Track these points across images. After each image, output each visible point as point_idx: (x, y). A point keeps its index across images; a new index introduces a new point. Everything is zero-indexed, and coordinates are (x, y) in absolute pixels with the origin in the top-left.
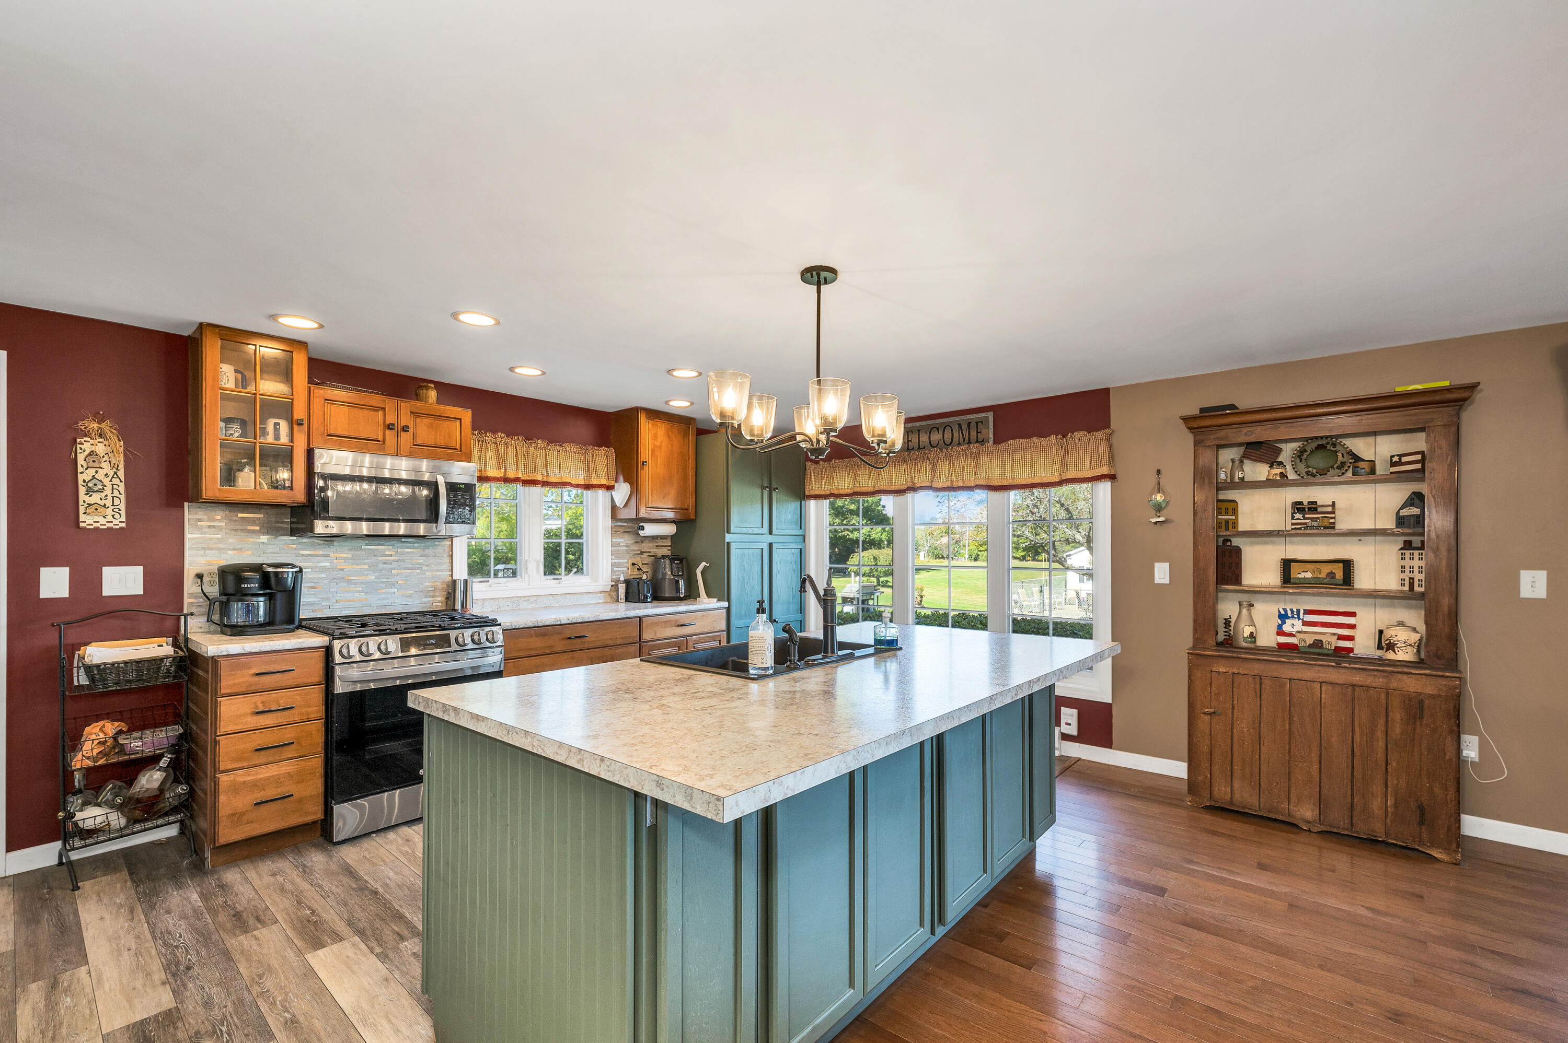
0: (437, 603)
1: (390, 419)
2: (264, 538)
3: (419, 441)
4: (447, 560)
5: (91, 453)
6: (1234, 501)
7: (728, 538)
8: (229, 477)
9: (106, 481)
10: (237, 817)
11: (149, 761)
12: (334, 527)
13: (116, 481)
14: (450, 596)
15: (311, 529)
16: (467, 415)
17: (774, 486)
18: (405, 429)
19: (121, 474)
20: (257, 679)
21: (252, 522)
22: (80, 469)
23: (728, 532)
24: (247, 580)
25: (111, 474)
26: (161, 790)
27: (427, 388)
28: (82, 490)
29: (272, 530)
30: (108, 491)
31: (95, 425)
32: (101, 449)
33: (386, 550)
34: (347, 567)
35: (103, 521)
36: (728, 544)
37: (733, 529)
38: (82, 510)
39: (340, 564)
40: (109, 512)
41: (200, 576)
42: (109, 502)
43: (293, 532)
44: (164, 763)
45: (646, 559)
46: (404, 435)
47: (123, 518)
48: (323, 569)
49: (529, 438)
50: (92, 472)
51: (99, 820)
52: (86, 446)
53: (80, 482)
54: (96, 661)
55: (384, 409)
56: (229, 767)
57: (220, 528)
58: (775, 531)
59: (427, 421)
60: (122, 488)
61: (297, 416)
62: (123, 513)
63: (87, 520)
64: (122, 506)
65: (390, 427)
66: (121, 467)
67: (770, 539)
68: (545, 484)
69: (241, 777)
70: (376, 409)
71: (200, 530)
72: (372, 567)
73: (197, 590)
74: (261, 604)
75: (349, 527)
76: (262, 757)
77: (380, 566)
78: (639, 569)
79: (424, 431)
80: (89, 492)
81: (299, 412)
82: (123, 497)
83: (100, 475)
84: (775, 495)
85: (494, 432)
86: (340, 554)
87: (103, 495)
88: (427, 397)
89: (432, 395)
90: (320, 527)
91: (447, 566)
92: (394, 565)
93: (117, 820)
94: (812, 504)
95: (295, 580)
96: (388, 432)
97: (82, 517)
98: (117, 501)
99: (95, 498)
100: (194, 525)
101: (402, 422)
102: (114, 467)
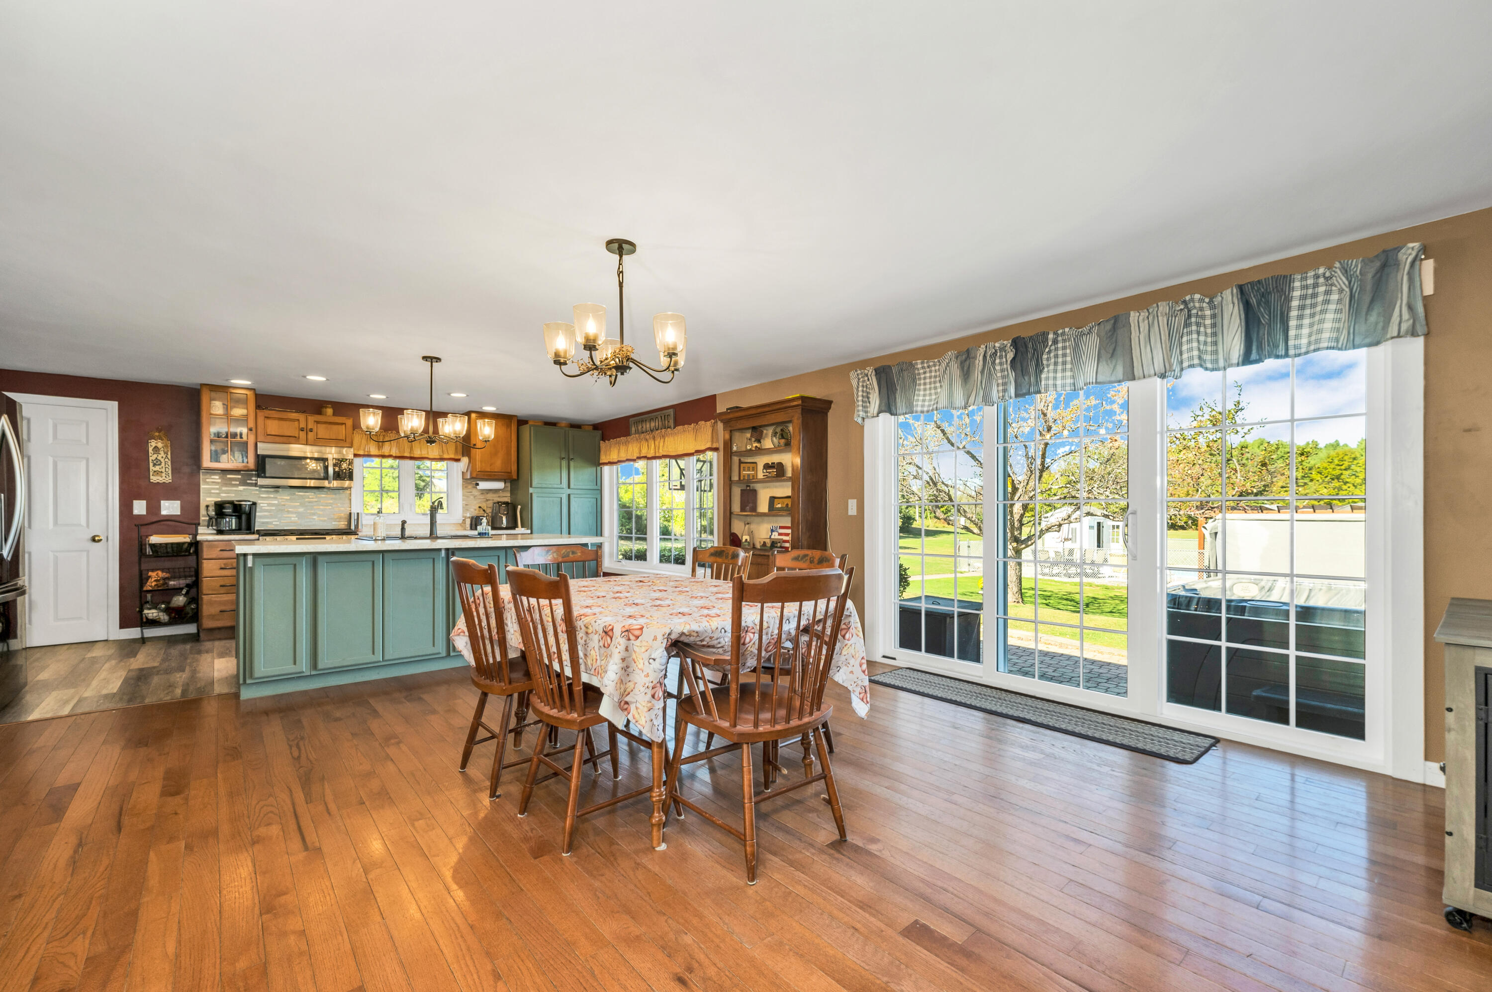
0: (342, 525)
1: (303, 425)
2: (241, 488)
3: (319, 437)
4: (346, 502)
5: (156, 447)
6: (756, 463)
7: (531, 490)
8: (215, 457)
9: (162, 460)
10: (212, 617)
11: (177, 591)
12: (272, 482)
13: (167, 460)
14: (349, 522)
16: (350, 422)
17: (571, 457)
18: (311, 430)
19: (169, 456)
20: (221, 552)
21: (233, 480)
22: (150, 455)
23: (531, 487)
24: (227, 508)
25: (164, 456)
26: (184, 606)
27: (326, 407)
28: (151, 465)
30: (163, 464)
31: (157, 434)
32: (160, 445)
34: (289, 503)
35: (161, 479)
36: (531, 494)
37: (534, 484)
38: (151, 474)
40: (164, 475)
41: (207, 506)
42: (163, 470)
43: (248, 485)
44: (184, 592)
45: (490, 504)
46: (310, 433)
47: (170, 478)
48: (273, 505)
50: (155, 456)
51: (155, 615)
52: (153, 444)
53: (150, 461)
54: (153, 542)
55: (299, 420)
56: (208, 593)
57: (217, 483)
58: (572, 486)
59: (324, 426)
60: (169, 463)
61: (250, 427)
62: (170, 475)
63: (154, 479)
64: (170, 472)
65: (302, 430)
66: (169, 453)
67: (569, 491)
68: (412, 458)
69: (214, 598)
70: (293, 420)
71: (208, 483)
72: (302, 505)
73: (205, 512)
74: (234, 521)
76: (223, 590)
77: (307, 504)
78: (484, 511)
79: (322, 431)
80: (154, 465)
81: (252, 425)
82: (170, 468)
83: (159, 458)
84: (572, 463)
87: (160, 467)
88: (326, 412)
89: (330, 411)
90: (264, 482)
91: (347, 505)
92: (315, 504)
93: (164, 617)
94: (606, 469)
95: (254, 508)
96: (301, 432)
97: (152, 477)
98: (167, 470)
99: (157, 468)
100: (205, 482)
101: (310, 427)
102: (166, 453)
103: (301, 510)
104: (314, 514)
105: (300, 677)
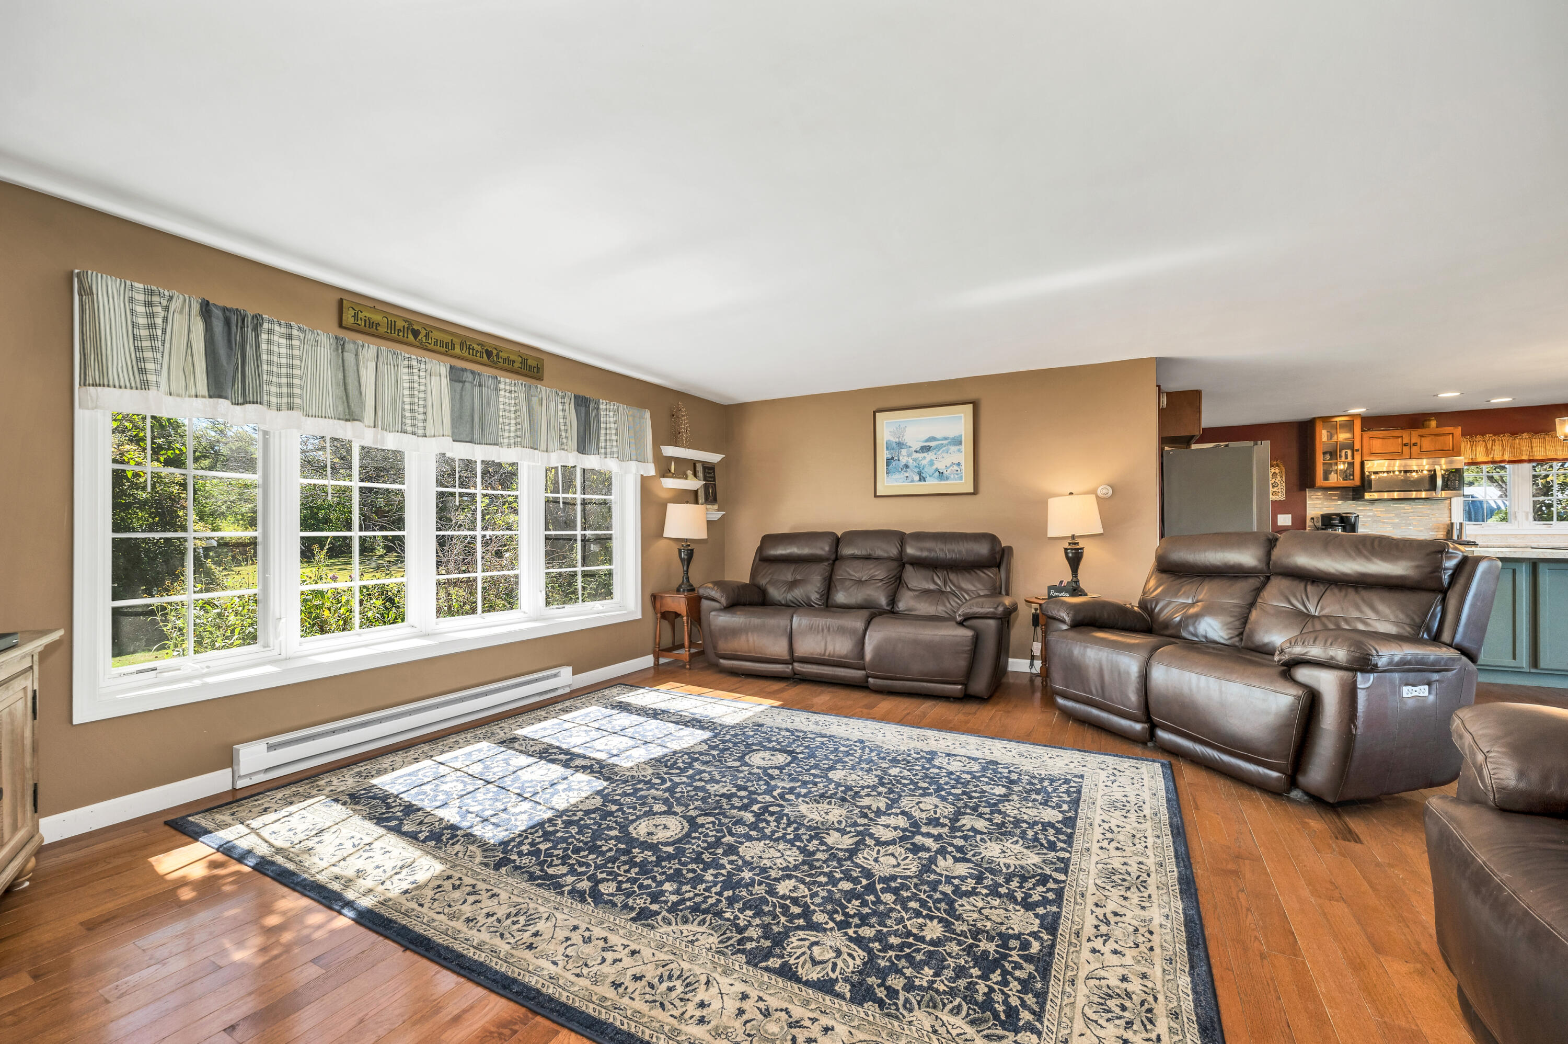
0: (1441, 535)
1: (1406, 440)
2: (1340, 502)
3: (1423, 449)
4: (1447, 511)
5: (1275, 472)
8: (1326, 478)
9: (1279, 483)
12: (1376, 496)
13: (1282, 482)
14: (1449, 532)
15: (1363, 497)
16: (1458, 431)
18: (1415, 444)
19: (1284, 480)
21: (1335, 495)
22: (1270, 478)
24: (1334, 519)
25: (1280, 480)
27: (1430, 420)
28: (1270, 486)
29: (1344, 498)
30: (1279, 486)
31: (1275, 462)
32: (1277, 471)
33: (1406, 506)
34: (1383, 515)
35: (1277, 497)
38: (1269, 494)
39: (1379, 514)
40: (1279, 494)
41: (1312, 519)
42: (1279, 491)
43: (1353, 500)
46: (1414, 448)
47: (1284, 496)
48: (1369, 516)
49: (1514, 433)
50: (1274, 479)
52: (1273, 469)
53: (1270, 483)
55: (1402, 436)
57: (1322, 498)
59: (1429, 438)
60: (1284, 485)
61: (1356, 448)
62: (1284, 494)
63: (1271, 498)
64: (1284, 492)
65: (1405, 445)
66: (1285, 477)
68: (1531, 461)
70: (1397, 437)
71: (1312, 499)
72: (1397, 516)
73: (1311, 524)
75: (1386, 495)
79: (1427, 444)
80: (1273, 487)
81: (1357, 446)
82: (1284, 488)
83: (1277, 480)
85: (1483, 434)
86: (1378, 509)
87: (1277, 488)
88: (1430, 424)
89: (1433, 423)
90: (1367, 496)
91: (1448, 515)
95: (1355, 520)
96: (1404, 447)
98: (1282, 490)
99: (1275, 489)
100: (1310, 497)
101: (1414, 441)
102: (1281, 477)
103: (1397, 520)
104: (1410, 524)
105: (1518, 672)
